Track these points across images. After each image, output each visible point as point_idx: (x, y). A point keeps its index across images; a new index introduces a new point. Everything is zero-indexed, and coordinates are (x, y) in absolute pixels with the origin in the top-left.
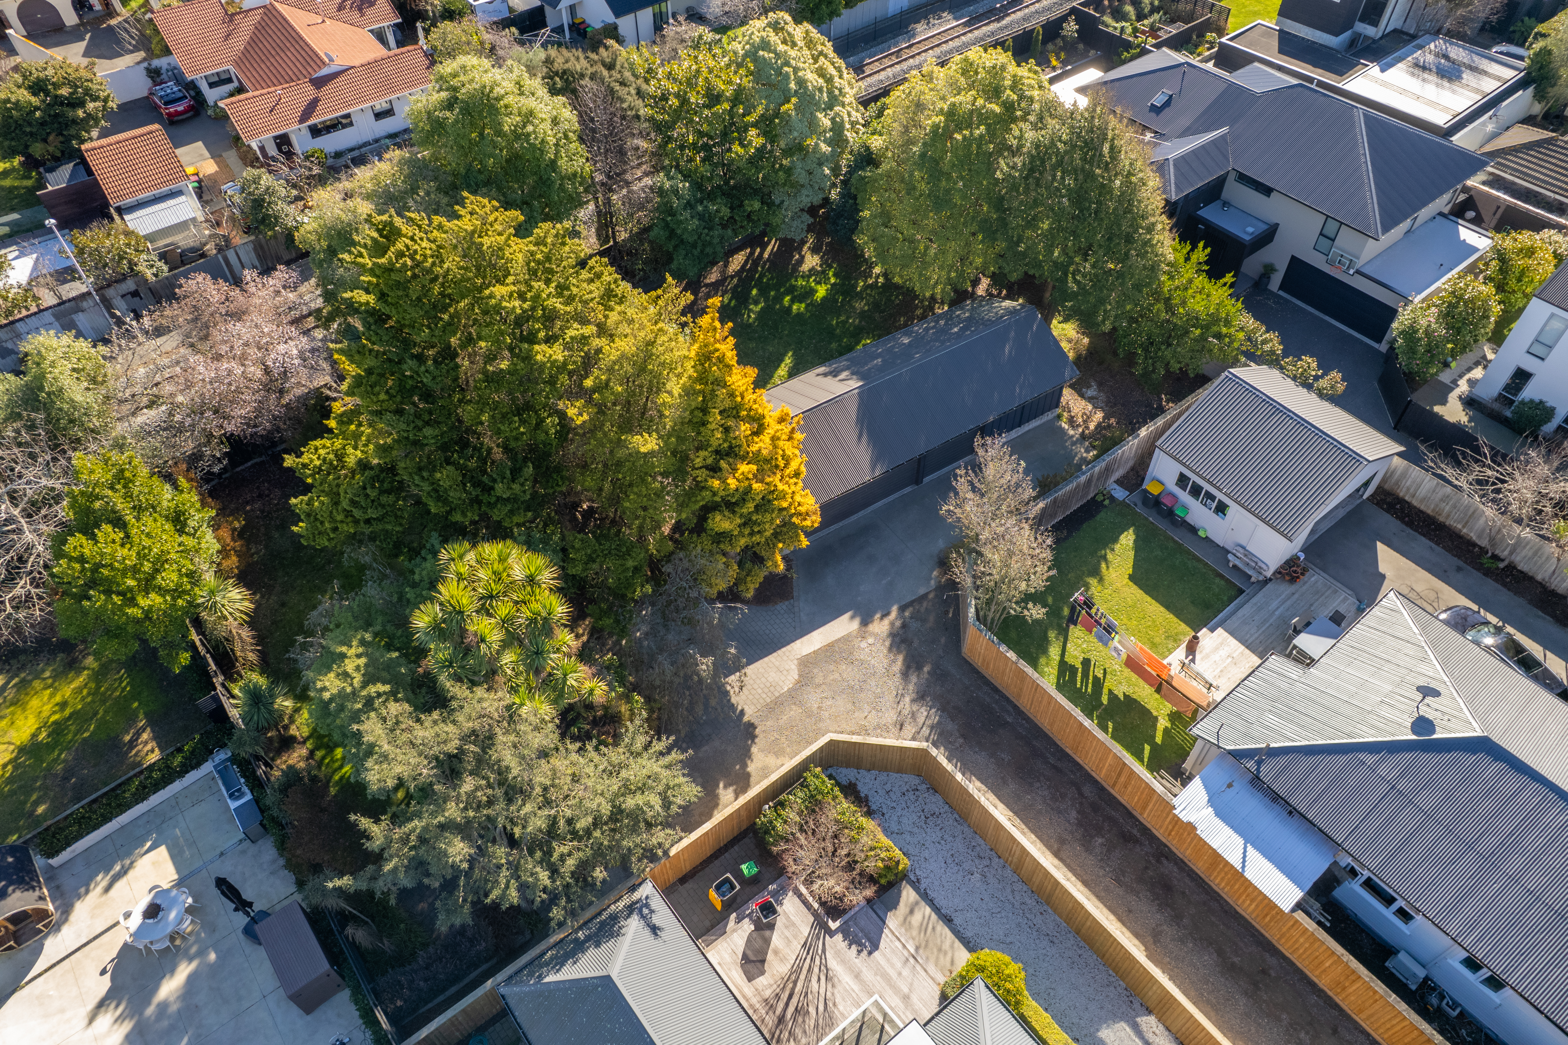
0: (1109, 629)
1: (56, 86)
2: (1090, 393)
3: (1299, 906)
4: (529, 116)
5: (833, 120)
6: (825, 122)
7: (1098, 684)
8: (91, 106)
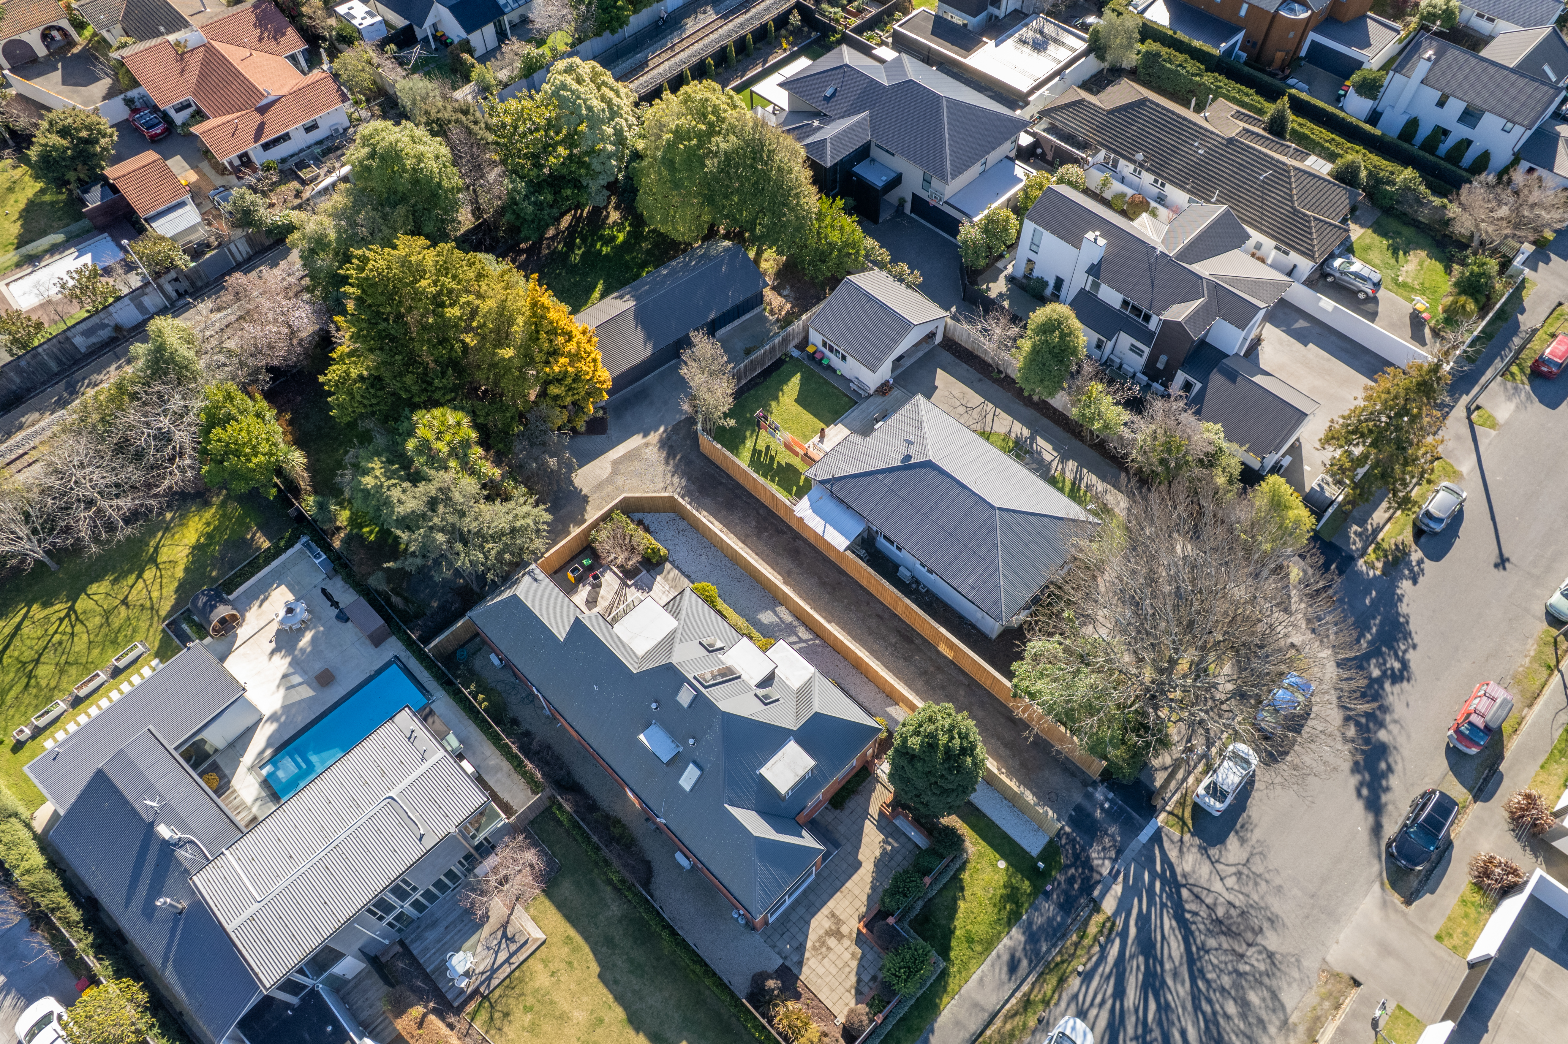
0: (776, 429)
1: (78, 130)
2: (785, 292)
3: (848, 548)
4: (420, 158)
5: (614, 128)
6: (609, 131)
7: (772, 459)
8: (103, 141)
